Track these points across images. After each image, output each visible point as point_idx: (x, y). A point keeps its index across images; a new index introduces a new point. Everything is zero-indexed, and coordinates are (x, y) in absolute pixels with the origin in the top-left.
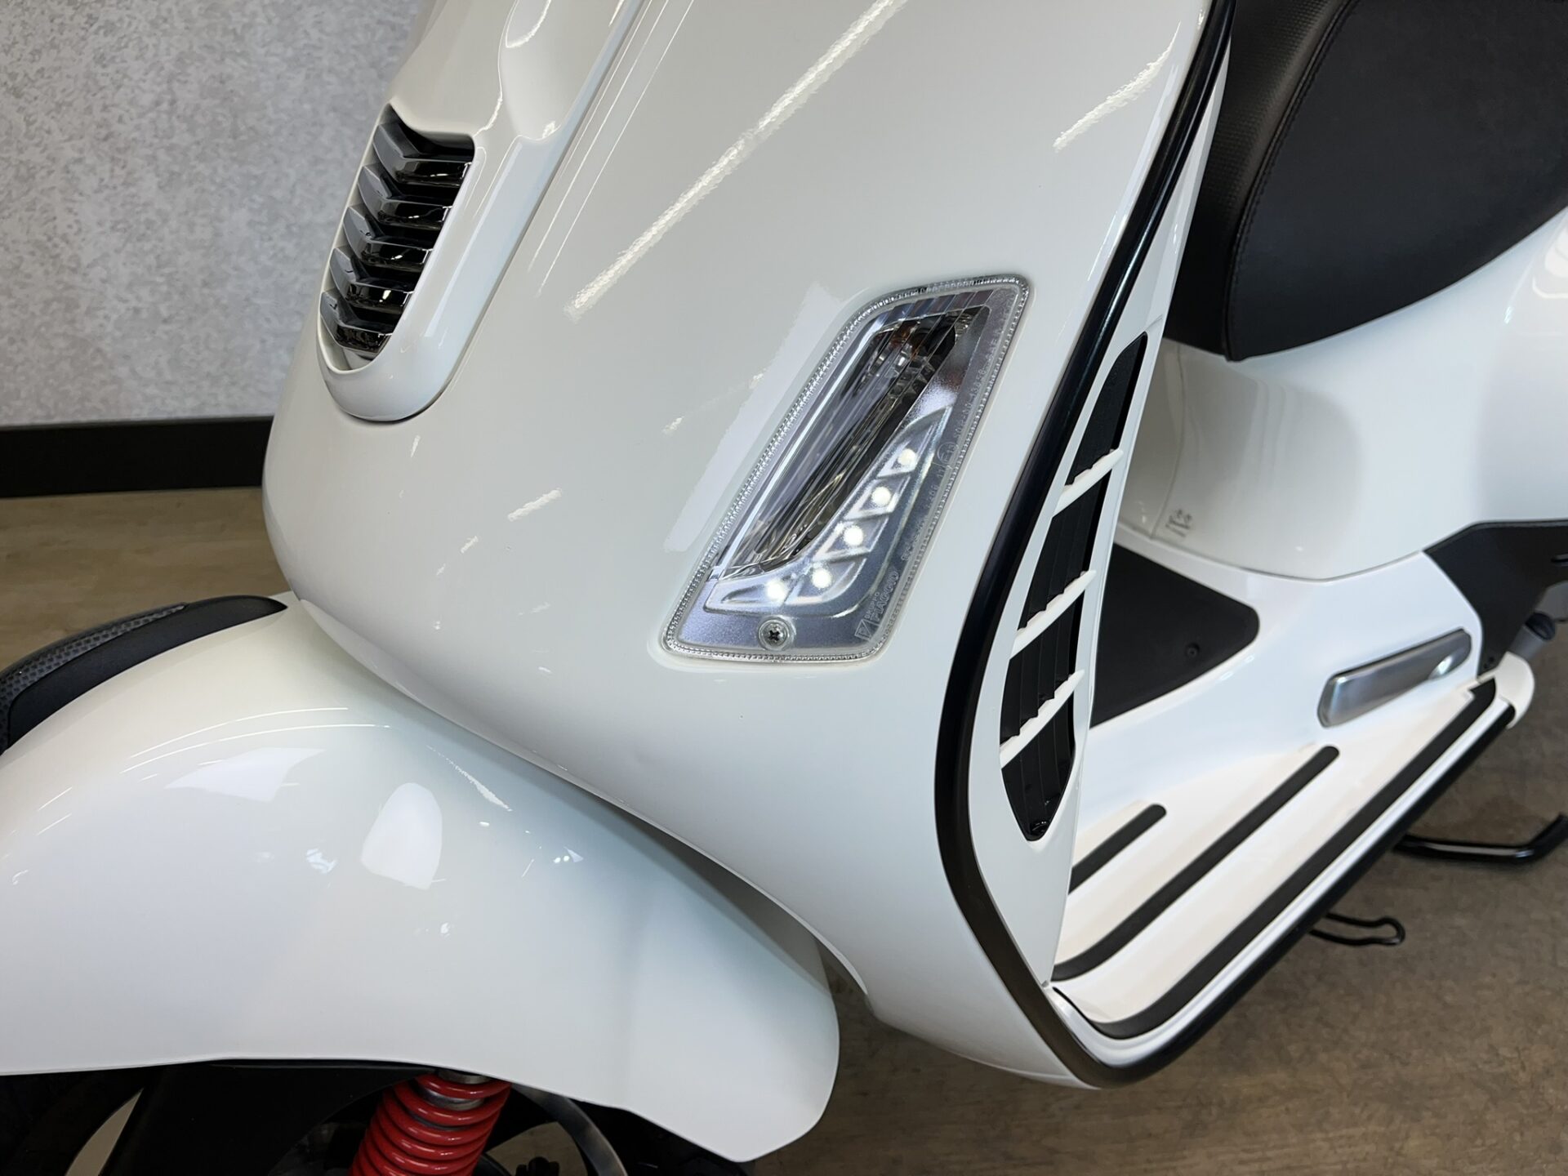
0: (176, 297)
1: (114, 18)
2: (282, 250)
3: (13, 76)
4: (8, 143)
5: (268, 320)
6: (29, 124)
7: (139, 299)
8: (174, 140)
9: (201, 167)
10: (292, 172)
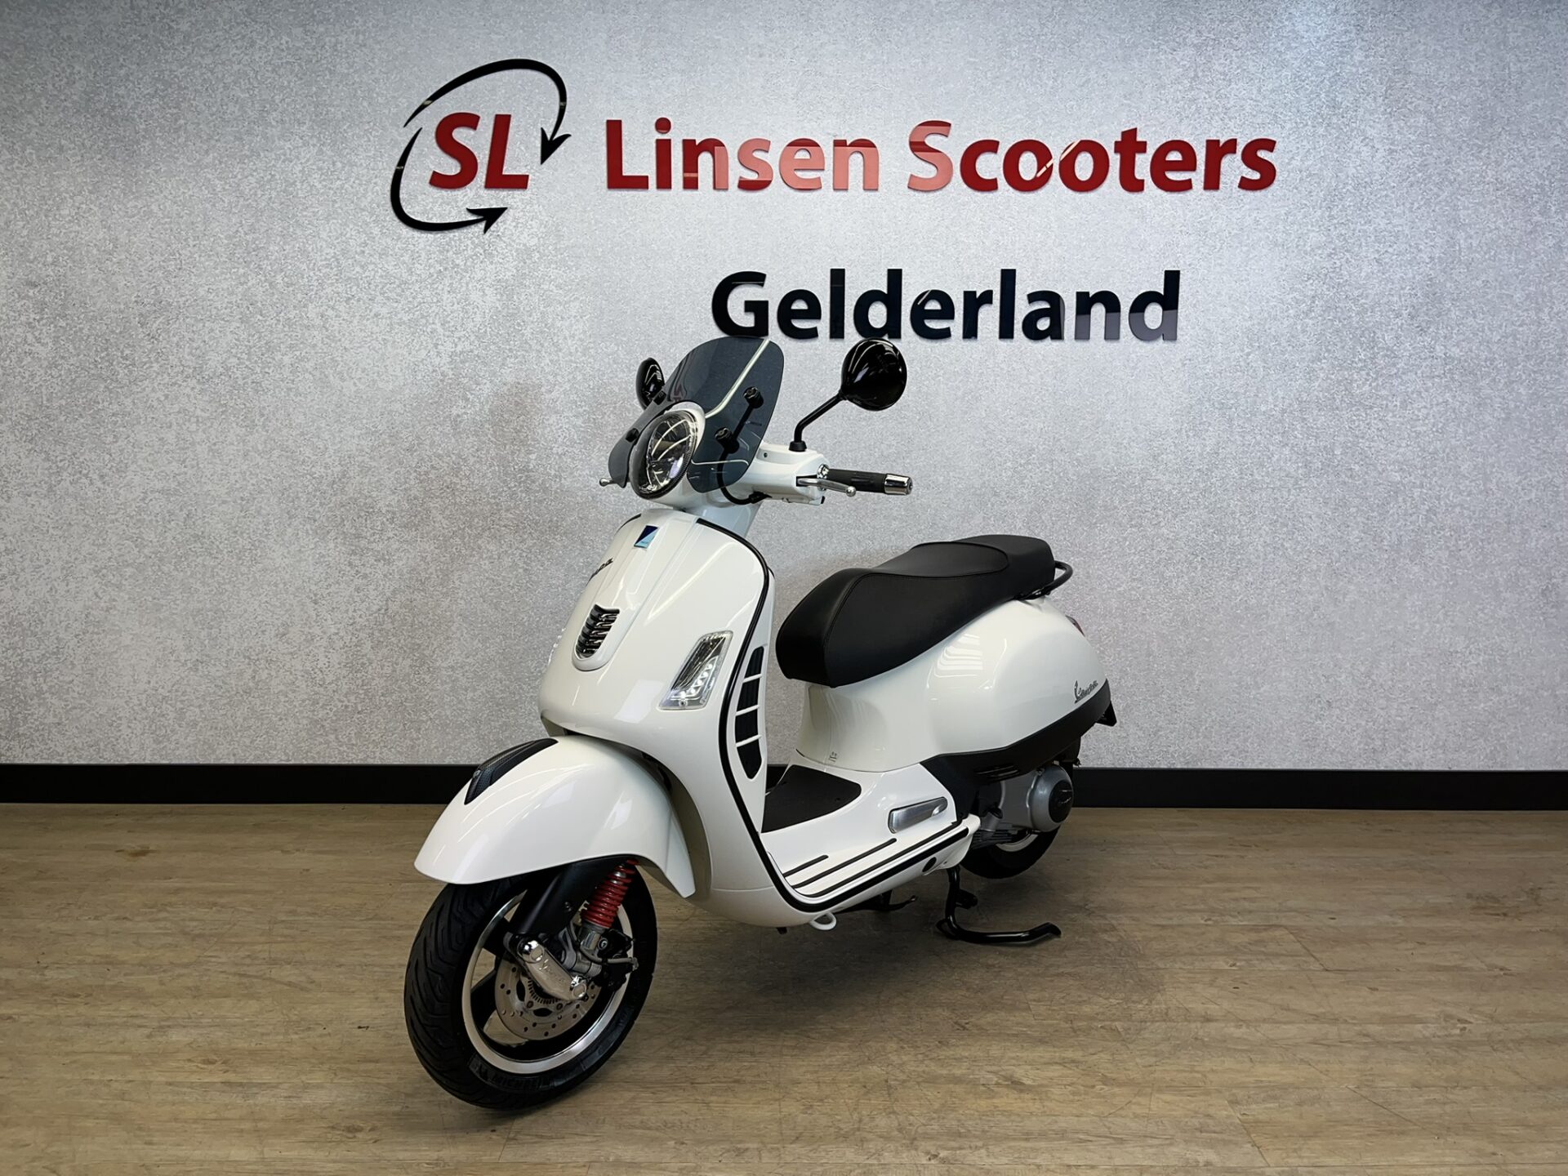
0: (367, 701)
1: (367, 572)
2: (424, 679)
3: (315, 595)
4: (306, 624)
5: (409, 714)
6: (317, 616)
8: (384, 626)
10: (435, 643)
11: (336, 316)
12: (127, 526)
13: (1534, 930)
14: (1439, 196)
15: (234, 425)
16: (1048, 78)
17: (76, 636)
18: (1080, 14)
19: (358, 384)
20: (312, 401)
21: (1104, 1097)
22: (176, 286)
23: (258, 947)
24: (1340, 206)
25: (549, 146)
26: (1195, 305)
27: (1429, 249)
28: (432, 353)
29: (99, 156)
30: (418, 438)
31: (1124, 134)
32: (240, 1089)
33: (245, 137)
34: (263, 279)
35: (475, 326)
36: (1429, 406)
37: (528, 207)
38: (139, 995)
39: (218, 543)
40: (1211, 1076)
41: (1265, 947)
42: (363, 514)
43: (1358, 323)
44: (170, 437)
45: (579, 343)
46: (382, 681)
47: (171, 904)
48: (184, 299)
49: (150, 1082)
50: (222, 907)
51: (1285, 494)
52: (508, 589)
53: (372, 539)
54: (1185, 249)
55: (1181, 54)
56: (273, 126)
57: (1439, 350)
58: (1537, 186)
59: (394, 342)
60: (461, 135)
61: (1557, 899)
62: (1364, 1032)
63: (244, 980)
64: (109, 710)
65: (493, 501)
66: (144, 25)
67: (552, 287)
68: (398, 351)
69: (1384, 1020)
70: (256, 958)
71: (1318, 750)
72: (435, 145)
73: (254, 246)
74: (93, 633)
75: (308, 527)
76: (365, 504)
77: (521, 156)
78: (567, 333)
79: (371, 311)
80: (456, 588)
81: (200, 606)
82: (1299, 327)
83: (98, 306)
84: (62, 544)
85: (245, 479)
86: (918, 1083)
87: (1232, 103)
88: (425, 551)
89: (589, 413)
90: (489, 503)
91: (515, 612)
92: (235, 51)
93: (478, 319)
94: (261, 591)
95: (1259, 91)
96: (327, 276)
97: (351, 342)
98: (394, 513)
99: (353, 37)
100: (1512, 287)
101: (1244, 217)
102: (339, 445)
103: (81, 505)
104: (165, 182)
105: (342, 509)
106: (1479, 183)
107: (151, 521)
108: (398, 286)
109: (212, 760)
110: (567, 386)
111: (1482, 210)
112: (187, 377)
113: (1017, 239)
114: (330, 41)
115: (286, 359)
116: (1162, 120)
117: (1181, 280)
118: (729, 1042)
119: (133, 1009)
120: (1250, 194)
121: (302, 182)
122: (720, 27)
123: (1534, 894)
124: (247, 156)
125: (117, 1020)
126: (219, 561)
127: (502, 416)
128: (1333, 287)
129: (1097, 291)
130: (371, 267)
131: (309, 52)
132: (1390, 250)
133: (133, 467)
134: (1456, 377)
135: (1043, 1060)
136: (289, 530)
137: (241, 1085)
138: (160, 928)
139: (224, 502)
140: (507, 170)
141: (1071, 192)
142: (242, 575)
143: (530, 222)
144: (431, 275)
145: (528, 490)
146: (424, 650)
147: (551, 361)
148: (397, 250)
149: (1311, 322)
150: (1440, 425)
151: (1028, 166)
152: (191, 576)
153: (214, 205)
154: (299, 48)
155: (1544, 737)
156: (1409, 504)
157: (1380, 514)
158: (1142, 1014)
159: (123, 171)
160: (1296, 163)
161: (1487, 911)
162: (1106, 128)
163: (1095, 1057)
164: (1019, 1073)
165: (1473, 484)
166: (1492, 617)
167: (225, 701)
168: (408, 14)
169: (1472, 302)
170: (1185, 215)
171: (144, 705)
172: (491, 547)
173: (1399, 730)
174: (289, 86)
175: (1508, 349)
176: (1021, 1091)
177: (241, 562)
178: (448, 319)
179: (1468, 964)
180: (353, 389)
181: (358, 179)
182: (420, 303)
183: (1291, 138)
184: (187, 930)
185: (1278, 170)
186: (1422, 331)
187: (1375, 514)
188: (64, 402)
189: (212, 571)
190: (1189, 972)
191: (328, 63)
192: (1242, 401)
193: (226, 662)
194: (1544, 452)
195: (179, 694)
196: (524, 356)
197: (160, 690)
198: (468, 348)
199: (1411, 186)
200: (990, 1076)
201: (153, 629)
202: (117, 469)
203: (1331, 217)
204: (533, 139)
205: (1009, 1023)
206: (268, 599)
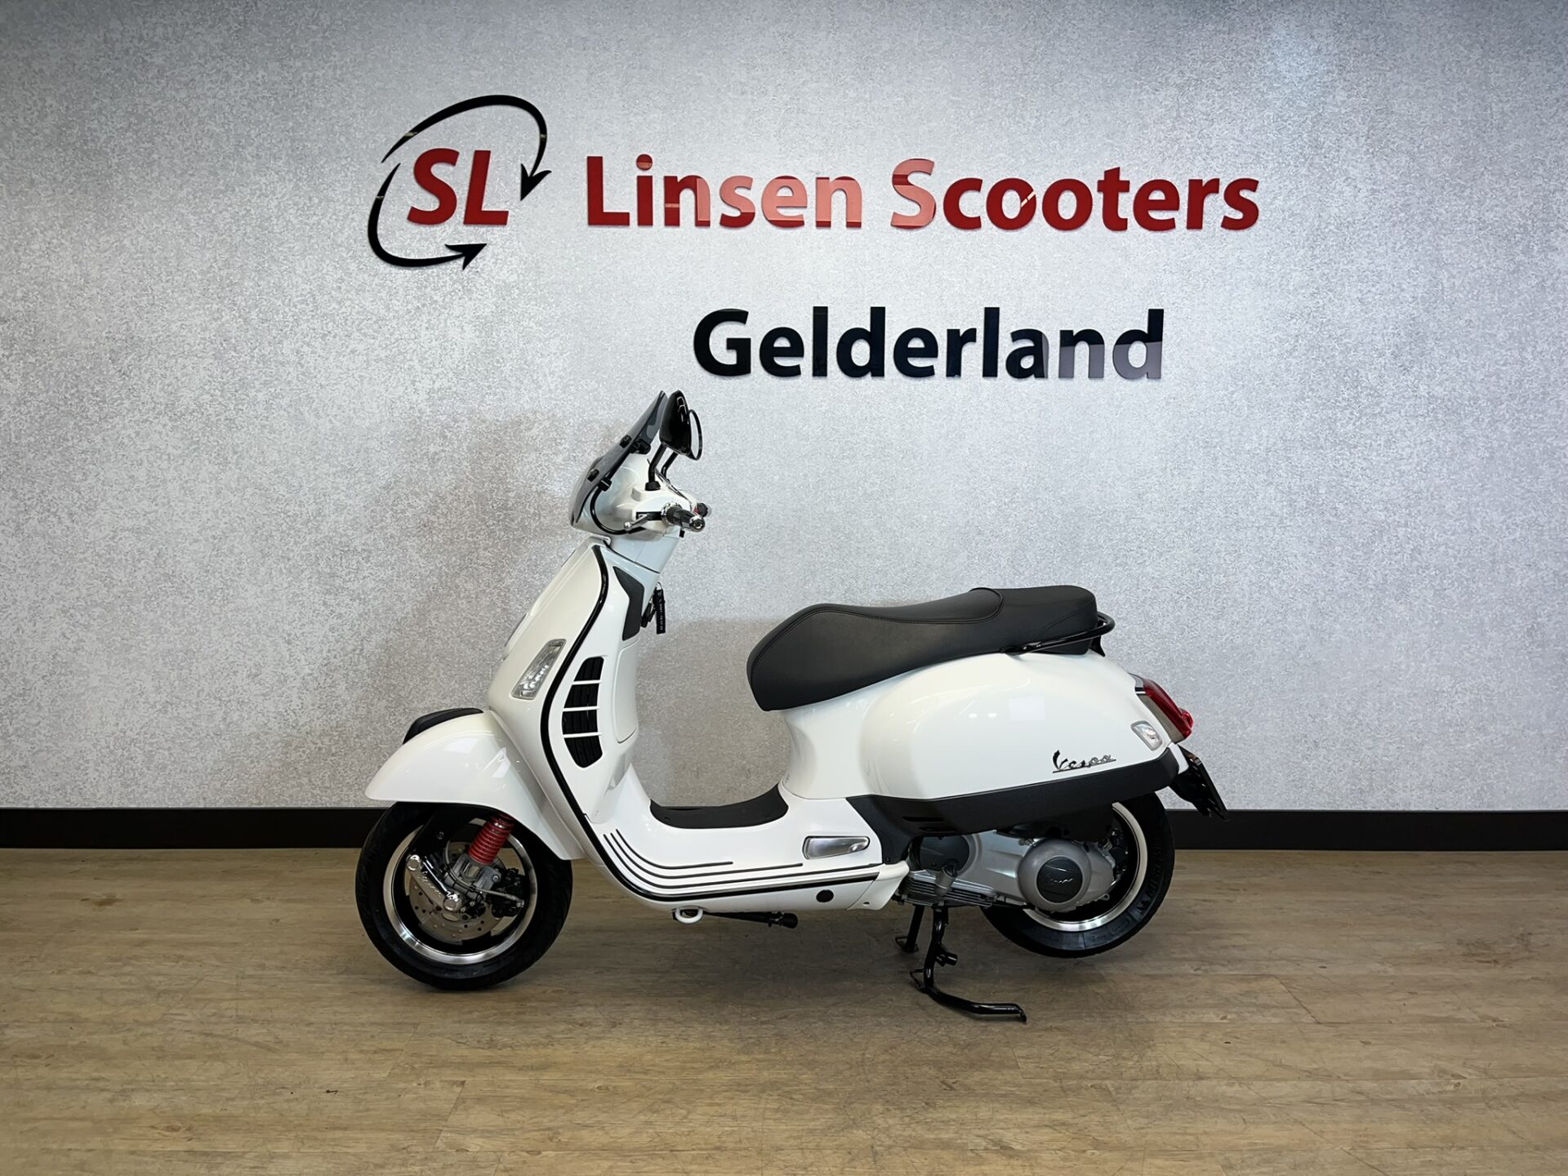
0: (341, 743)
1: (342, 612)
2: (399, 720)
3: (289, 635)
4: (279, 664)
6: (290, 656)
7: (323, 743)
8: (359, 667)
10: (411, 684)
11: (312, 353)
12: (96, 565)
13: (1526, 978)
14: (1421, 236)
15: (207, 462)
16: (1031, 117)
17: (43, 677)
18: (1062, 53)
19: (334, 421)
20: (287, 438)
21: (1095, 1163)
22: (148, 322)
23: (224, 1005)
24: (1323, 246)
25: (529, 182)
26: (1179, 344)
27: (1412, 289)
28: (409, 390)
29: (70, 191)
30: (395, 475)
31: (1107, 173)
32: (204, 1158)
33: (219, 172)
34: (237, 315)
35: (453, 363)
36: (1412, 445)
37: (507, 243)
38: (101, 1056)
39: (188, 582)
40: (1205, 1139)
41: (1256, 998)
42: (338, 553)
43: (1341, 362)
44: (141, 474)
45: (559, 380)
46: (357, 722)
47: (136, 958)
48: (156, 335)
49: (111, 1151)
50: (190, 961)
51: (1271, 533)
53: (347, 578)
54: (1168, 288)
55: (1163, 94)
56: (248, 161)
57: (1423, 390)
58: (1520, 226)
59: (371, 379)
60: (440, 171)
61: (1548, 945)
62: (1358, 1089)
63: (210, 1040)
64: (76, 752)
65: (470, 539)
66: (117, 59)
67: (532, 324)
68: (376, 388)
69: (1377, 1075)
70: (222, 1016)
71: (1305, 791)
72: (414, 181)
73: (228, 281)
74: (60, 674)
75: (282, 566)
76: (341, 542)
77: (500, 192)
78: (547, 371)
79: (347, 347)
80: (433, 628)
81: (170, 646)
82: (1283, 367)
83: (69, 341)
84: (29, 583)
85: (217, 518)
86: (905, 1149)
87: (1214, 143)
88: (401, 590)
89: (568, 450)
90: (466, 541)
91: (493, 652)
92: (210, 85)
93: (456, 355)
94: (233, 631)
95: (1242, 132)
96: (303, 312)
97: (327, 378)
98: (370, 552)
99: (331, 73)
100: (1496, 326)
101: (1227, 256)
102: (314, 483)
103: (49, 543)
104: (138, 217)
105: (317, 548)
106: (1461, 223)
107: (120, 560)
108: (375, 322)
109: (181, 804)
110: (547, 424)
111: (1465, 250)
112: (158, 414)
113: (1001, 277)
114: (307, 76)
115: (260, 396)
116: (1145, 160)
117: (1165, 319)
118: (711, 1105)
119: (97, 1070)
120: (1233, 233)
121: (278, 218)
122: (701, 65)
123: (1524, 939)
124: (222, 192)
125: (78, 1082)
126: (190, 600)
127: (480, 453)
128: (1317, 327)
129: (1081, 329)
130: (348, 303)
131: (286, 87)
132: (1373, 290)
133: (103, 505)
134: (1440, 416)
135: (1032, 1123)
136: (262, 569)
137: (206, 1154)
138: (125, 983)
139: (196, 541)
140: (487, 206)
141: (1054, 231)
142: (214, 615)
143: (509, 259)
144: (409, 312)
145: (506, 529)
147: (531, 398)
148: (374, 286)
149: (1294, 361)
150: (1424, 464)
151: (1011, 204)
152: (161, 616)
153: (188, 240)
154: (276, 82)
155: (1531, 777)
156: (1394, 543)
157: (1365, 553)
158: (1133, 1071)
159: (95, 206)
160: (1279, 202)
161: (1479, 958)
162: (1089, 167)
163: (1086, 1118)
164: (1008, 1137)
165: (1458, 523)
166: (1478, 657)
167: (195, 744)
168: (386, 49)
169: (1455, 341)
170: (1168, 254)
171: (112, 748)
172: (469, 586)
173: (1385, 770)
174: (265, 121)
175: (1492, 388)
176: (1011, 1157)
177: (212, 601)
178: (426, 356)
179: (1460, 1015)
180: (329, 426)
181: (334, 214)
182: (397, 340)
183: (1274, 178)
184: (152, 985)
185: (1260, 209)
186: (1406, 370)
187: (1360, 553)
188: (32, 440)
189: (183, 611)
190: (1180, 1026)
191: (305, 98)
192: (1227, 440)
193: (197, 703)
194: (1529, 491)
195: (148, 736)
196: (503, 394)
197: (128, 733)
198: (447, 385)
199: (1394, 226)
200: (978, 1140)
201: (122, 670)
202: (86, 508)
203: (1314, 257)
204: (512, 175)
205: (997, 1082)
206: (240, 640)
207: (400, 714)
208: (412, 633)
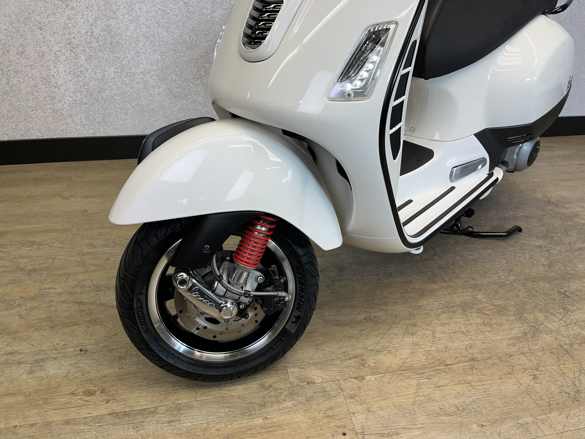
0: (89, 96)
1: (75, 5)
2: (125, 81)
3: (40, 23)
4: (37, 45)
5: (119, 104)
6: (44, 38)
7: (76, 97)
8: (92, 45)
9: (100, 54)
10: (129, 56)
52: (174, 17)
146: (122, 61)
206: (6, 27)
207: (125, 77)
208: (125, 20)
